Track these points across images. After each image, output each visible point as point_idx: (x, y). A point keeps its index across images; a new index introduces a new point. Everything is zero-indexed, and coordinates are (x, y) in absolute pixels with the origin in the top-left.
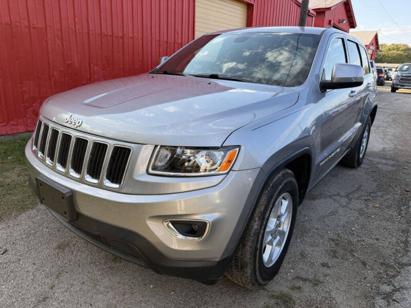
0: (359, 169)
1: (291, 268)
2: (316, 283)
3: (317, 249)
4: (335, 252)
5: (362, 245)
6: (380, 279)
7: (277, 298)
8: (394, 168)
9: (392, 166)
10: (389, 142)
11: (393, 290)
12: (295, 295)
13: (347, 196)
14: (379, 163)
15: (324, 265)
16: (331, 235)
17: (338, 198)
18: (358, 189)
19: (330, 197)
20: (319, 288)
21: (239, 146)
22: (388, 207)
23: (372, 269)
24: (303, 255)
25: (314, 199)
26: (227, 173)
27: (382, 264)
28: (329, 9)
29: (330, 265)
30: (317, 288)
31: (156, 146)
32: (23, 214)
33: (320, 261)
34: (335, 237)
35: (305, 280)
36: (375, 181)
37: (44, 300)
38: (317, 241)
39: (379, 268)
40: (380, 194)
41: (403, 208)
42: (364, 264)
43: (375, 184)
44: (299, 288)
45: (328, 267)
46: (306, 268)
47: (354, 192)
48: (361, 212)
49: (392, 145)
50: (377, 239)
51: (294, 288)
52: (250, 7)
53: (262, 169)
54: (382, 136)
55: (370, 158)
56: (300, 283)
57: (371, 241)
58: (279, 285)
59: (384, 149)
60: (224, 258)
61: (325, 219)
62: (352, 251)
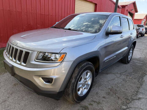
0: (128, 64)
1: (91, 98)
2: (99, 103)
3: (103, 92)
4: (109, 93)
5: (120, 91)
6: (123, 104)
7: (83, 107)
8: (142, 65)
9: (141, 64)
10: (143, 55)
11: (127, 108)
12: (90, 107)
13: (120, 74)
14: (137, 62)
15: (104, 97)
16: (110, 87)
17: (117, 74)
18: (125, 72)
19: (114, 74)
20: (99, 105)
21: (66, 53)
22: (135, 79)
23: (121, 100)
24: (97, 93)
25: (107, 74)
26: (61, 62)
27: (125, 99)
28: (127, 5)
29: (106, 97)
30: (98, 105)
31: (38, 52)
32: (6, 73)
33: (103, 96)
34: (111, 88)
35: (95, 102)
36: (133, 69)
37: (5, 101)
38: (104, 89)
39: (124, 100)
40: (133, 74)
41: (140, 79)
42: (119, 98)
43: (132, 70)
44: (92, 104)
45: (105, 98)
46: (97, 98)
47: (123, 72)
48: (124, 80)
49: (144, 56)
50: (127, 90)
51: (90, 104)
52: (96, 5)
53: (74, 61)
54: (141, 53)
55: (134, 61)
56: (93, 103)
57: (124, 90)
58: (85, 103)
59: (140, 58)
60: (60, 91)
61: (109, 82)
62: (116, 93)
